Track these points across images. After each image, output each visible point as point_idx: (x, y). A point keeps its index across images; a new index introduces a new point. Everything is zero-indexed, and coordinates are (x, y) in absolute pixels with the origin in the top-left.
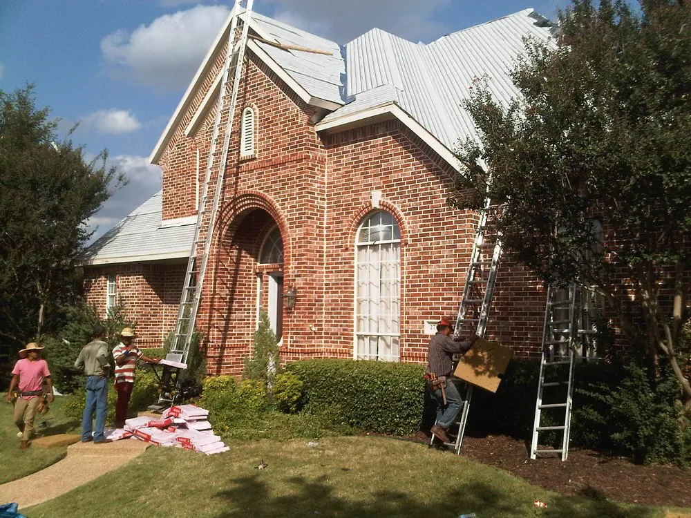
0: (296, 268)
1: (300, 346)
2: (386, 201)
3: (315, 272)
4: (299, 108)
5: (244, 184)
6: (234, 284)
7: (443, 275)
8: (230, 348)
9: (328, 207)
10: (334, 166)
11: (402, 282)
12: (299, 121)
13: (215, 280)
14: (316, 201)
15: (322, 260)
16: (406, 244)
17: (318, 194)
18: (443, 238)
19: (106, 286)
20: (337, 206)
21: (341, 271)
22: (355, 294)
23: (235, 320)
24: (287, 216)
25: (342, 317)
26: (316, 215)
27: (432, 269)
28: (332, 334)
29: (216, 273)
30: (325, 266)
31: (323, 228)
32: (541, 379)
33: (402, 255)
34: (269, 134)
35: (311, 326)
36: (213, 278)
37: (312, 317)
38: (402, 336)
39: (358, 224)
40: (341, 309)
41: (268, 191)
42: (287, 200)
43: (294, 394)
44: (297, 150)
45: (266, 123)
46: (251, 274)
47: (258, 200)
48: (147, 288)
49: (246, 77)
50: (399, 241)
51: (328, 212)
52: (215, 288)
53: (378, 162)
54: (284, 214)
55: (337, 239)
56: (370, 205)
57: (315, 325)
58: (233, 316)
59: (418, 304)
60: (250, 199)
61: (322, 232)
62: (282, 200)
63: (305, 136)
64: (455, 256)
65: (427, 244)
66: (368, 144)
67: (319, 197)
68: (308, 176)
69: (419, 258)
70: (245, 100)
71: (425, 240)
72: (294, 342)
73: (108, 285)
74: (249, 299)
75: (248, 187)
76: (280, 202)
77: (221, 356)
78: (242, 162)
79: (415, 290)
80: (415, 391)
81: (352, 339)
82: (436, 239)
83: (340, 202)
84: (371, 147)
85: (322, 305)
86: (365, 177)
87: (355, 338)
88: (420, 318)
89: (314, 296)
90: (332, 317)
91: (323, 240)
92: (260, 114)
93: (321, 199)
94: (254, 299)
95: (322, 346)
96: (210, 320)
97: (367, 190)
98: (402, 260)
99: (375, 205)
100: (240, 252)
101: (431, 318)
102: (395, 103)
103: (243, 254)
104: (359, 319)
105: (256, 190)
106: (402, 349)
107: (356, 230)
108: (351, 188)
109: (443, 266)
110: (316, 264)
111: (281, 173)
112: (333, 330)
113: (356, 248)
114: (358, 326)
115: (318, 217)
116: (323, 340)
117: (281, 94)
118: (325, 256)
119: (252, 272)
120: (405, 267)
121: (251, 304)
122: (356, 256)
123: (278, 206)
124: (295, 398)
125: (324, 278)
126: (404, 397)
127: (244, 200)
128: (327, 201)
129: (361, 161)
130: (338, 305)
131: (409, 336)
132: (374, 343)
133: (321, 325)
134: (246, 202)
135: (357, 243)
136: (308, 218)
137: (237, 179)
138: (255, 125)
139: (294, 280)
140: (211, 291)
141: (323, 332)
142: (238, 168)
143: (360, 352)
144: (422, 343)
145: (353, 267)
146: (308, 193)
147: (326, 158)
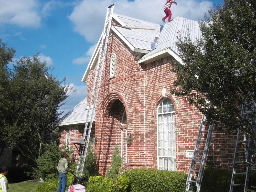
0: (131, 126)
1: (133, 162)
2: (168, 93)
3: (140, 128)
4: (131, 54)
5: (111, 89)
6: (111, 134)
7: (193, 128)
8: (109, 162)
9: (145, 97)
10: (147, 79)
11: (176, 132)
12: (131, 59)
13: (102, 132)
14: (139, 95)
15: (143, 122)
16: (177, 113)
17: (140, 92)
18: (192, 110)
19: (66, 135)
20: (149, 97)
21: (151, 127)
22: (157, 138)
23: (111, 150)
24: (127, 102)
25: (152, 149)
26: (140, 101)
27: (189, 125)
28: (148, 157)
29: (102, 129)
30: (145, 124)
31: (143, 107)
32: (232, 182)
33: (176, 119)
34: (120, 66)
35: (138, 153)
36: (101, 131)
37: (139, 149)
38: (177, 158)
39: (158, 105)
40: (152, 145)
41: (120, 91)
42: (127, 95)
43: (125, 186)
44: (130, 72)
45: (119, 61)
46: (119, 129)
47: (116, 96)
48: (80, 135)
49: (112, 42)
50: (174, 112)
51: (145, 99)
52: (102, 135)
53: (164, 76)
54: (126, 101)
55: (149, 112)
56: (162, 96)
57: (140, 153)
58: (110, 148)
59: (183, 142)
60: (113, 95)
61: (143, 109)
62: (125, 95)
63: (133, 66)
64: (198, 118)
65: (186, 113)
66: (160, 67)
67: (141, 93)
68: (135, 84)
69: (183, 120)
70: (111, 52)
71: (185, 111)
72: (131, 160)
73: (67, 134)
74: (118, 140)
75: (113, 90)
76: (125, 96)
77: (105, 166)
78: (110, 79)
79: (181, 136)
80: (176, 186)
81: (156, 159)
82: (190, 110)
83: (150, 95)
84: (162, 69)
85: (144, 143)
86: (159, 83)
87: (158, 159)
88: (184, 149)
89: (139, 139)
90: (148, 149)
91: (143, 112)
92: (117, 57)
93: (142, 94)
94: (120, 140)
95: (144, 162)
96: (100, 150)
97: (160, 88)
98: (176, 121)
99: (164, 95)
100: (113, 119)
101: (189, 149)
102: (169, 48)
103: (115, 120)
104: (160, 150)
105: (115, 91)
106: (177, 165)
107: (157, 108)
108: (154, 88)
109: (193, 124)
110: (140, 124)
111: (125, 83)
112: (149, 155)
113: (157, 116)
114: (159, 153)
115: (141, 102)
116: (145, 159)
117: (124, 48)
118: (144, 120)
119: (119, 128)
120: (177, 124)
121: (119, 143)
122: (157, 120)
123: (123, 98)
124: (126, 187)
125: (145, 130)
126: (170, 189)
127: (112, 96)
128: (145, 95)
129: (158, 76)
130: (150, 143)
131: (180, 158)
132: (166, 161)
133: (144, 152)
134: (112, 97)
135: (158, 114)
136: (135, 102)
137: (109, 87)
138: (115, 63)
139: (130, 131)
140: (100, 137)
141: (145, 155)
142: (109, 82)
143: (161, 166)
144: (185, 162)
145: (156, 125)
146: (135, 91)
147: (144, 75)
